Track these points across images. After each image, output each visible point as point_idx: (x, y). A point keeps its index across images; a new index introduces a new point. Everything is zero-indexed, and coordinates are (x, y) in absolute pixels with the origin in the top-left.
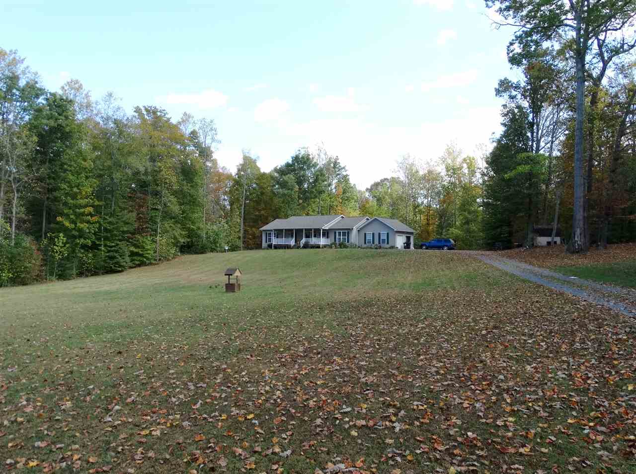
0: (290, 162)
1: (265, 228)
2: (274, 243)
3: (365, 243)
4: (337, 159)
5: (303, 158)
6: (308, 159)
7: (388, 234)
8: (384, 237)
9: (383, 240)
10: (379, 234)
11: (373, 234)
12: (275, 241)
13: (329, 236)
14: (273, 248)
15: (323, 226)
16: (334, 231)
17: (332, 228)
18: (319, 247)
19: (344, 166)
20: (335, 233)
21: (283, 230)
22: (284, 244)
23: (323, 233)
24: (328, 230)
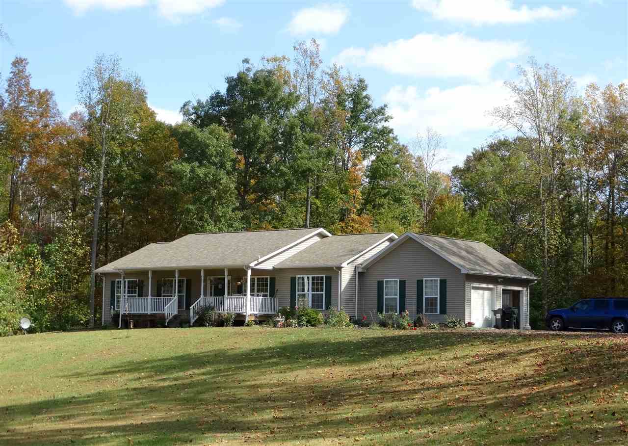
0: (223, 91)
1: (109, 268)
2: (122, 312)
3: (380, 310)
5: (255, 80)
7: (443, 283)
8: (432, 292)
9: (431, 302)
10: (420, 283)
11: (403, 284)
12: (127, 305)
13: (277, 290)
14: (119, 327)
15: (256, 260)
16: (291, 276)
17: (287, 267)
18: (239, 321)
19: (383, 105)
20: (293, 280)
21: (148, 271)
22: (149, 312)
23: (252, 280)
24: (277, 271)
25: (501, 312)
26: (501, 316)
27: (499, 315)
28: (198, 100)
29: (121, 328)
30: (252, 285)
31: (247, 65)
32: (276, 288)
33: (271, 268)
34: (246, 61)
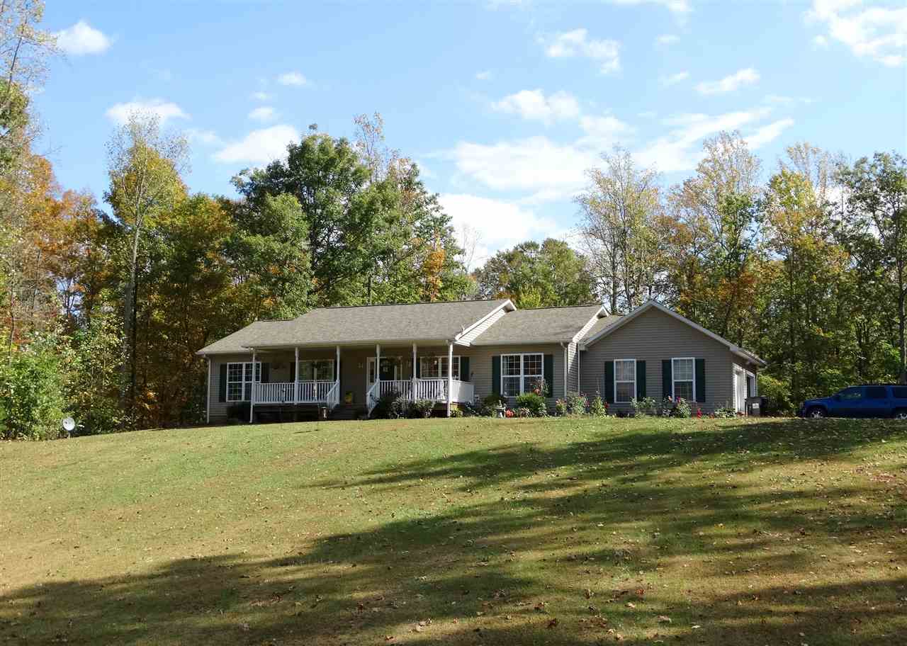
2: (253, 402)
3: (610, 398)
4: (414, 171)
5: (322, 149)
6: (341, 152)
7: (700, 365)
8: (685, 375)
9: (683, 388)
10: (666, 365)
11: (641, 366)
12: (261, 394)
13: (472, 374)
14: (251, 422)
15: (459, 333)
16: (493, 355)
17: (487, 343)
18: (440, 411)
19: (435, 194)
20: (496, 361)
21: (294, 349)
22: (296, 402)
23: (455, 360)
24: (474, 348)
25: (760, 400)
26: (760, 406)
27: (757, 404)
28: (256, 168)
29: (252, 424)
30: (455, 367)
31: (313, 132)
32: (471, 370)
33: (468, 345)
34: (313, 127)
